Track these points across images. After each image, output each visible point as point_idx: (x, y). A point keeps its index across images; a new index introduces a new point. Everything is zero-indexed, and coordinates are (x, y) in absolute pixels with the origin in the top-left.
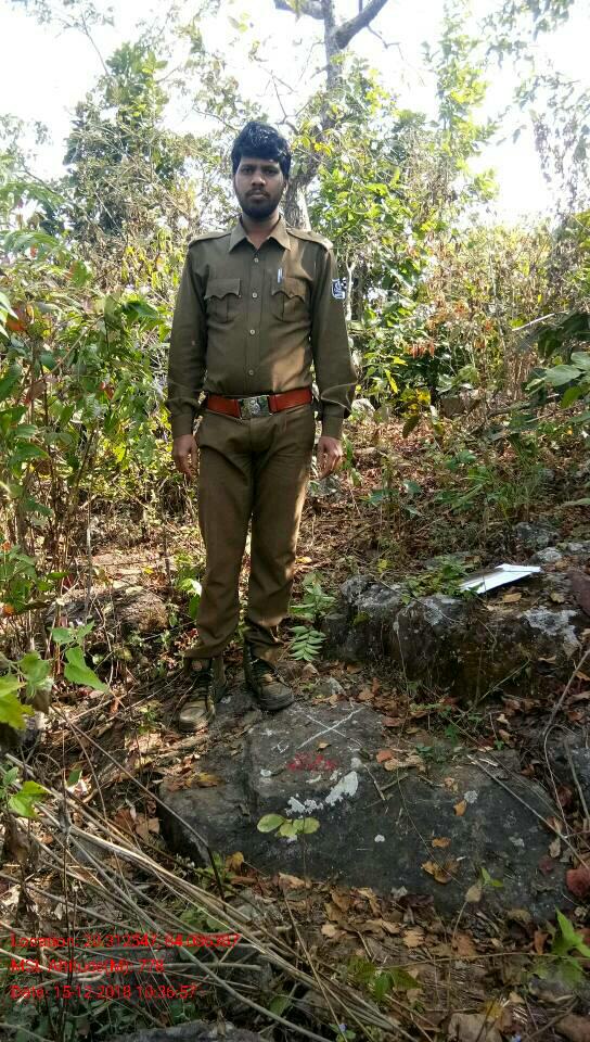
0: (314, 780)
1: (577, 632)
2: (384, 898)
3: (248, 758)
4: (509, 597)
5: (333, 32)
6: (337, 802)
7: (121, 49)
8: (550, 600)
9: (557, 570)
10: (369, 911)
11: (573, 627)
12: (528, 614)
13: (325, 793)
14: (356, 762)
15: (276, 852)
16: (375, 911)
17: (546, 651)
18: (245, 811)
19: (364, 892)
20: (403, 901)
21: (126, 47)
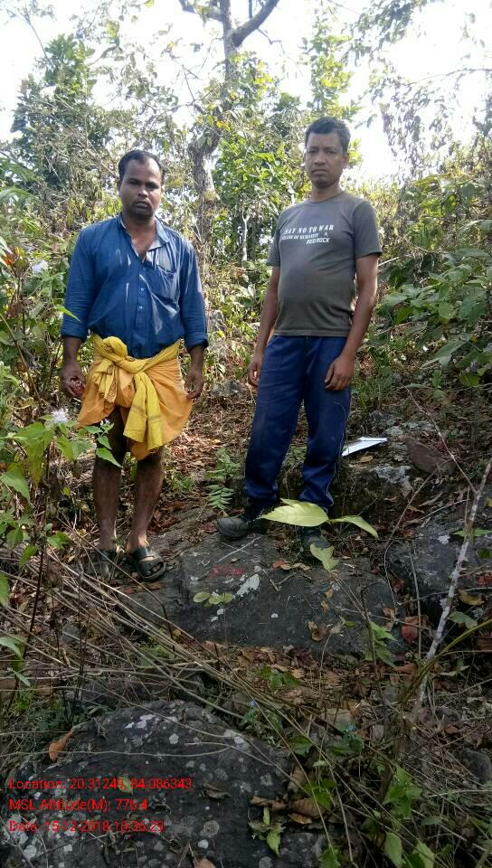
0: (229, 581)
1: (411, 480)
2: (278, 652)
3: (181, 571)
4: (365, 459)
5: (230, 33)
6: (245, 594)
7: (57, 39)
8: (393, 460)
9: (399, 441)
10: (268, 661)
11: (408, 477)
12: (377, 469)
13: (235, 590)
14: (258, 568)
15: (204, 628)
16: (272, 660)
17: (389, 494)
18: (180, 603)
19: (264, 650)
20: (291, 653)
21: (62, 38)
